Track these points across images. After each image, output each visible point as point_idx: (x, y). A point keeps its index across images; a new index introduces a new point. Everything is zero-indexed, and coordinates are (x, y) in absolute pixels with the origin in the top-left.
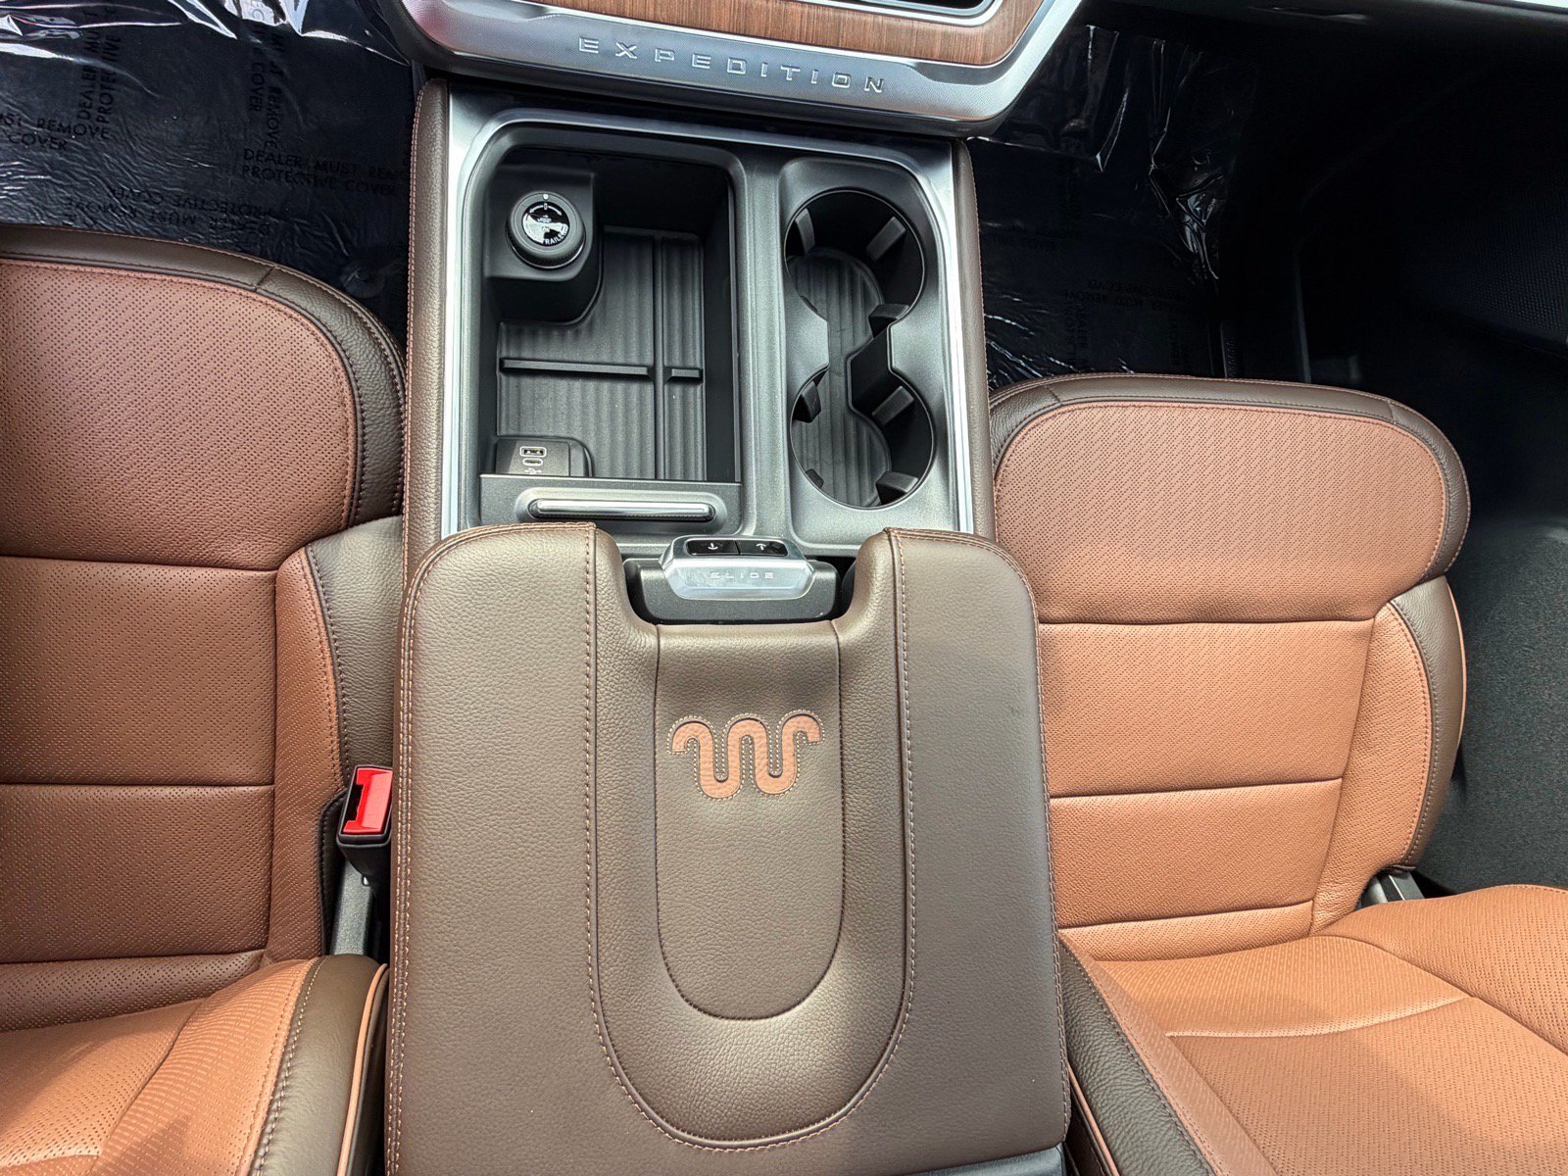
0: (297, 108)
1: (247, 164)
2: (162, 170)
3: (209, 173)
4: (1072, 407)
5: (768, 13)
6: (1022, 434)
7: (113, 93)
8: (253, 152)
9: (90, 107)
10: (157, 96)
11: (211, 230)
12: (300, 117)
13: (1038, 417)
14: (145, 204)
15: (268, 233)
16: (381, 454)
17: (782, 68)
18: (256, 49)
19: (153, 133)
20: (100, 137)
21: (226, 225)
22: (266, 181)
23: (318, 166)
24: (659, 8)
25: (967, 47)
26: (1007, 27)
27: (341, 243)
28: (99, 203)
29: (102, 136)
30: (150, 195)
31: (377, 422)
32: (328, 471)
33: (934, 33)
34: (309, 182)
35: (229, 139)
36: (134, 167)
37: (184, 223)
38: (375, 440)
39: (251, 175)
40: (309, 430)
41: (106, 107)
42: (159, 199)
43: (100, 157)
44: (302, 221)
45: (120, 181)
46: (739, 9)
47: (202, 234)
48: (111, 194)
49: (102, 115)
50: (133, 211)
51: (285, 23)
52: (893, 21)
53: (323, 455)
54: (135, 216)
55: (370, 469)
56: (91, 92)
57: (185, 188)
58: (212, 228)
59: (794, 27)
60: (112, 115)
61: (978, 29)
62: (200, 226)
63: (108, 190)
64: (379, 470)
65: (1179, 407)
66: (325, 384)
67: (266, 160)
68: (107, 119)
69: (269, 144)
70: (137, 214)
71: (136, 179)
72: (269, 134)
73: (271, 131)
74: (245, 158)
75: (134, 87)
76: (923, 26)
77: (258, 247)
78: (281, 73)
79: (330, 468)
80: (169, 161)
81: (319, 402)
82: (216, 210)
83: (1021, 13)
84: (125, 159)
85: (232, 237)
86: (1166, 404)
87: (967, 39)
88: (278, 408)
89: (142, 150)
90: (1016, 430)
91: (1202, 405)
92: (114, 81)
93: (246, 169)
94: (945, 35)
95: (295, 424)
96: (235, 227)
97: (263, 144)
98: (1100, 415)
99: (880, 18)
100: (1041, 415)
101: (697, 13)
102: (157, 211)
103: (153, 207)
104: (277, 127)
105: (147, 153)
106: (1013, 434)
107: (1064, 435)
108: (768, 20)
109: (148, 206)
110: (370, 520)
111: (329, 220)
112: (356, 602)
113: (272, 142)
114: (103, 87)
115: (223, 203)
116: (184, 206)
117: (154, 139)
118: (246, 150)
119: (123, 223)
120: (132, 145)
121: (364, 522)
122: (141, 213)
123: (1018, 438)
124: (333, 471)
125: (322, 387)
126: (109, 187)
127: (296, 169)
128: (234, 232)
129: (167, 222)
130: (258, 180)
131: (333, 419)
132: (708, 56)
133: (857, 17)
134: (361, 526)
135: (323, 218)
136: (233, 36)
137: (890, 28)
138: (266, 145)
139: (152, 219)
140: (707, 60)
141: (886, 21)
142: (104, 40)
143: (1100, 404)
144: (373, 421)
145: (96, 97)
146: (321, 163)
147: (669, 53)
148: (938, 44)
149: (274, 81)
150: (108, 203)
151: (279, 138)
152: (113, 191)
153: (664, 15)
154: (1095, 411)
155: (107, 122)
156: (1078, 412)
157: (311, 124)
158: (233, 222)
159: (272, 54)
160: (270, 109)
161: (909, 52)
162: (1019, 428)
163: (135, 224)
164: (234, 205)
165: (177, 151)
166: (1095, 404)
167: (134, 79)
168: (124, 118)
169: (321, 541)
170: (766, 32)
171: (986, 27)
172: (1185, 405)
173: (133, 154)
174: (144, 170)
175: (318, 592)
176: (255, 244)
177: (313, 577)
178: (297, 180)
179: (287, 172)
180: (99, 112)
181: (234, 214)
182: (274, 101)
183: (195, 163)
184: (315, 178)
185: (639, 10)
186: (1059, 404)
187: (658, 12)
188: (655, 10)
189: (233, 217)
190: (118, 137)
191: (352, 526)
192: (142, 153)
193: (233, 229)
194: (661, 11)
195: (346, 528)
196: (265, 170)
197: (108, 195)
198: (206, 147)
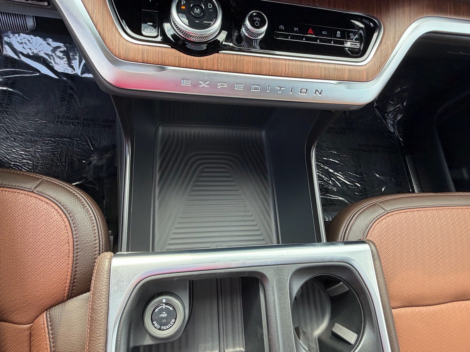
0: (78, 100)
1: (58, 120)
2: (27, 124)
3: (44, 124)
4: (392, 213)
5: (270, 64)
6: (373, 227)
7: (11, 98)
8: (61, 116)
9: (3, 104)
10: (28, 98)
11: (43, 144)
12: (79, 104)
13: (378, 219)
14: (20, 136)
15: (64, 144)
16: (84, 265)
17: (277, 88)
18: (64, 81)
19: (25, 111)
20: (5, 114)
21: (49, 142)
22: (65, 126)
23: (84, 119)
24: (219, 65)
25: (359, 74)
26: (376, 65)
27: (91, 146)
28: (2, 137)
29: (6, 113)
30: (22, 133)
31: (84, 250)
32: (58, 276)
33: (345, 70)
34: (80, 125)
35: (52, 112)
36: (17, 123)
37: (33, 142)
38: (82, 259)
39: (59, 124)
40: (50, 257)
41: (9, 103)
42: (25, 134)
43: (5, 121)
44: (77, 139)
45: (11, 129)
46: (257, 64)
47: (39, 146)
48: (7, 133)
49: (7, 106)
50: (15, 139)
51: (76, 72)
52: (326, 65)
53: (56, 268)
54: (15, 140)
55: (79, 272)
56: (4, 98)
57: (34, 130)
58: (44, 143)
59: (282, 70)
60: (11, 106)
61: (364, 67)
62: (39, 143)
63: (6, 132)
64: (84, 273)
65: (435, 209)
66: (59, 234)
67: (66, 118)
68: (9, 107)
69: (67, 113)
70: (16, 140)
71: (16, 127)
72: (67, 110)
73: (68, 108)
74: (58, 118)
75: (19, 96)
76: (339, 66)
77: (60, 149)
78: (73, 89)
79: (59, 274)
80: (30, 120)
81: (56, 243)
82: (46, 137)
83: (382, 59)
84: (14, 121)
85: (50, 146)
86: (430, 208)
87: (359, 71)
88: (36, 247)
89: (21, 117)
90: (370, 226)
91: (444, 208)
92: (13, 94)
93: (58, 122)
94: (349, 70)
95: (44, 254)
96: (52, 142)
97: (65, 113)
98: (404, 216)
99: (321, 64)
100: (380, 218)
101: (237, 66)
102: (24, 139)
103: (22, 137)
104: (70, 107)
105: (22, 118)
106: (369, 227)
107: (391, 226)
108: (270, 67)
109: (21, 137)
110: (79, 295)
111: (87, 138)
112: (67, 343)
113: (68, 112)
114: (9, 97)
115: (48, 134)
116: (34, 136)
117: (25, 113)
118: (59, 115)
119: (11, 144)
120: (17, 116)
121: (76, 296)
122: (17, 139)
123: (372, 229)
124: (61, 275)
125: (58, 235)
126: (7, 131)
127: (76, 121)
128: (51, 144)
129: (27, 142)
130: (62, 126)
131: (62, 251)
132: (243, 84)
133: (310, 64)
134: (75, 298)
135: (85, 137)
136: (57, 78)
137: (325, 68)
138: (66, 113)
139: (22, 142)
140: (242, 86)
141: (323, 65)
142: (11, 81)
143: (403, 211)
144: (82, 249)
145: (5, 100)
146: (85, 119)
147: (224, 84)
148: (347, 73)
149: (71, 92)
150: (6, 136)
151: (71, 111)
152: (8, 132)
153: (222, 68)
154: (402, 214)
155: (9, 108)
156: (395, 215)
157: (83, 106)
158: (51, 141)
159: (69, 82)
160: (68, 101)
161: (334, 78)
162: (372, 224)
163: (14, 143)
164: (52, 135)
165: (33, 117)
166: (401, 211)
167: (20, 93)
168: (15, 106)
169: (54, 308)
170: (269, 73)
171: (367, 66)
172: (437, 208)
173: (17, 119)
174: (21, 124)
175: (49, 337)
176: (59, 148)
177: (48, 329)
178: (76, 125)
179: (73, 122)
180: (6, 105)
181: (52, 138)
182: (70, 98)
183: (39, 121)
184: (83, 124)
185: (209, 67)
186: (386, 213)
187: (219, 67)
188: (218, 65)
189: (52, 139)
190: (12, 113)
191: (70, 299)
192: (20, 118)
193: (51, 143)
194: (221, 66)
195: (67, 300)
196: (64, 122)
197: (6, 134)
198: (44, 115)
